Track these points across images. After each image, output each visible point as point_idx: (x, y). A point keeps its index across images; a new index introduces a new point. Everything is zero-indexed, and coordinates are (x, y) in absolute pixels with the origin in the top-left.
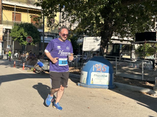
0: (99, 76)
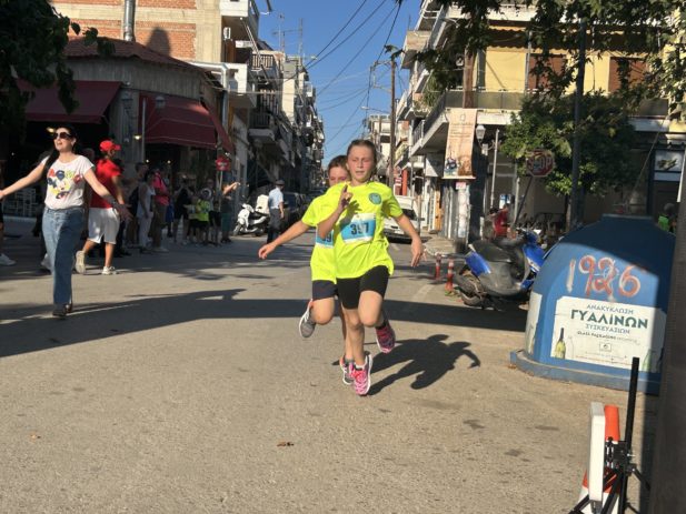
0: (598, 318)
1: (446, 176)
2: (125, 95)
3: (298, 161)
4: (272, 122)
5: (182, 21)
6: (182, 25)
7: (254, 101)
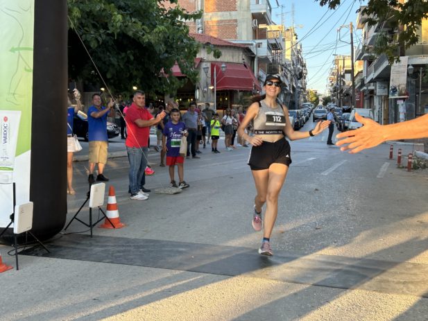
1: (391, 97)
3: (294, 89)
4: (280, 69)
5: (229, 18)
6: (230, 21)
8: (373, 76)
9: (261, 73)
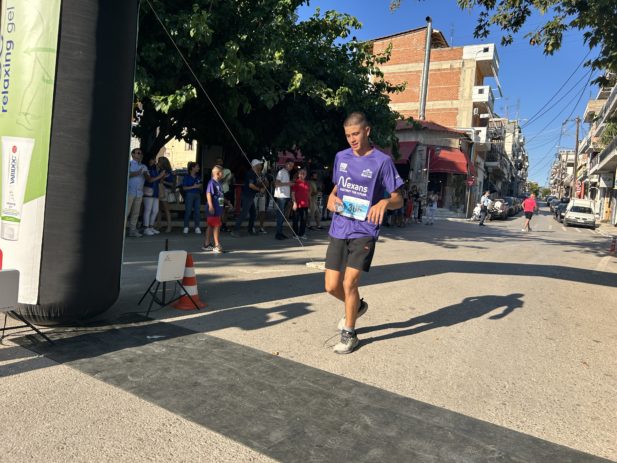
1: (616, 188)
2: (419, 148)
3: (513, 178)
4: (499, 158)
5: (450, 107)
6: (451, 109)
7: (490, 147)
8: (597, 167)
9: (479, 160)
